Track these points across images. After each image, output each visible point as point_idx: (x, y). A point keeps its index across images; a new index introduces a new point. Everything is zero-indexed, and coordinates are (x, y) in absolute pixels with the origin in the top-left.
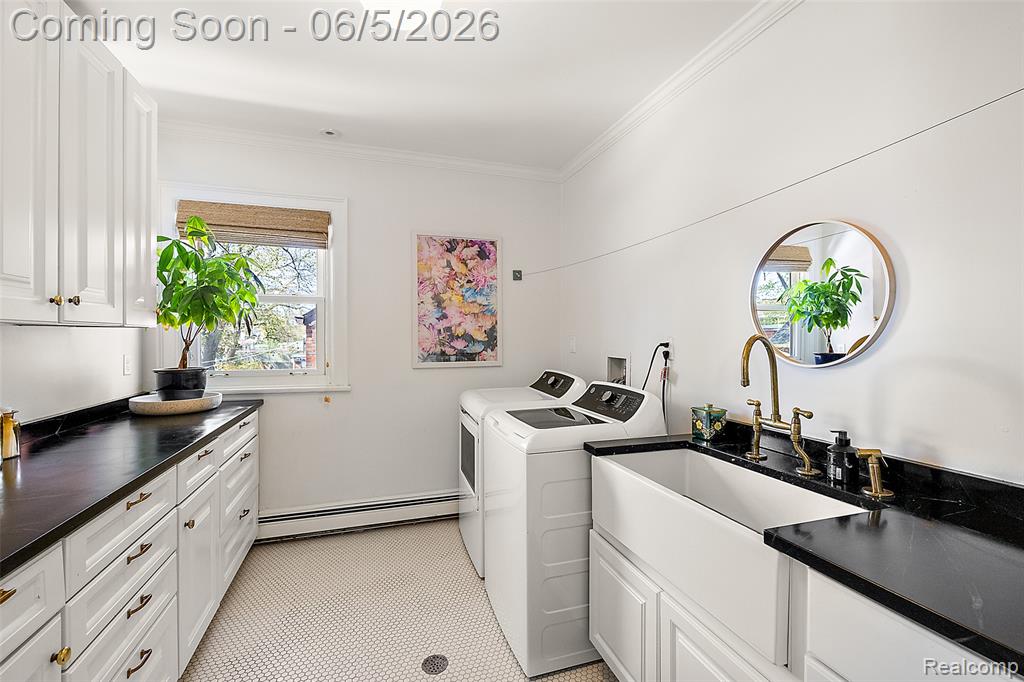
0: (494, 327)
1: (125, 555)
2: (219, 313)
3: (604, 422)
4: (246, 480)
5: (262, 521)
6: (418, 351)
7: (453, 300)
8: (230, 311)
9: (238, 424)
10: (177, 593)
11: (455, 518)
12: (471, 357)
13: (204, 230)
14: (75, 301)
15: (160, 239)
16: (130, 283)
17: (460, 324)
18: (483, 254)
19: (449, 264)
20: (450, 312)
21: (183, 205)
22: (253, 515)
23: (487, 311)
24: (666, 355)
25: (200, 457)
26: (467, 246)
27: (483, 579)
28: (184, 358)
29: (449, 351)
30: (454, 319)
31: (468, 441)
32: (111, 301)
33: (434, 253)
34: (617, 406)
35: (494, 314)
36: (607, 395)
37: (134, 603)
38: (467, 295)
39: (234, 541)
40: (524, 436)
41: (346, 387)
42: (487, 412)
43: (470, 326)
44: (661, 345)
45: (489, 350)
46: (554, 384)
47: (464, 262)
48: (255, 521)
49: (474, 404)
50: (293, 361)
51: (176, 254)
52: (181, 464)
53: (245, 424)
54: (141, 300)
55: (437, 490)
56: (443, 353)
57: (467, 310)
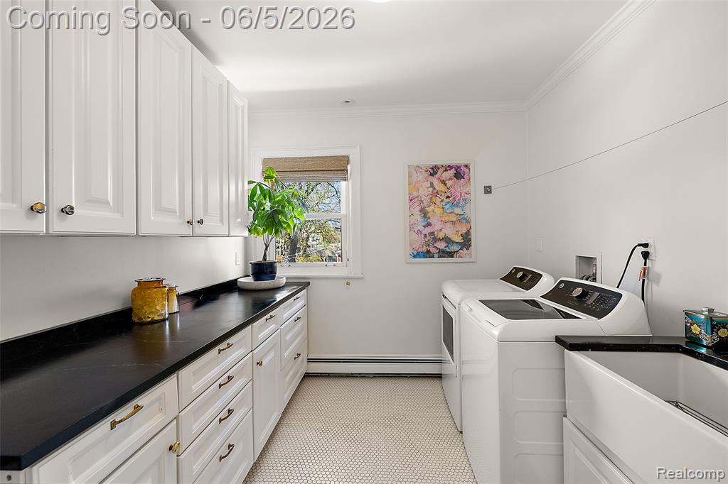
0: (468, 231)
1: (218, 383)
2: (282, 226)
3: (576, 317)
4: (299, 334)
5: (310, 361)
6: (409, 251)
7: (435, 212)
8: (289, 225)
9: (293, 298)
10: (253, 407)
11: (439, 377)
12: (451, 255)
13: (274, 175)
14: (201, 222)
15: (250, 182)
16: (232, 211)
17: (441, 230)
18: (459, 175)
19: (432, 184)
20: (433, 220)
21: (266, 161)
22: (304, 357)
23: (463, 219)
24: (646, 255)
25: (267, 320)
26: (446, 170)
27: (461, 432)
28: (265, 255)
29: (433, 250)
30: (437, 226)
31: (448, 321)
32: (222, 221)
33: (421, 178)
34: (589, 302)
35: (468, 221)
36: (578, 291)
37: (225, 413)
38: (446, 207)
39: (291, 373)
40: (496, 325)
41: (360, 275)
42: (462, 299)
43: (449, 231)
44: (639, 245)
45: (465, 249)
46: (524, 278)
47: (444, 183)
48: (305, 360)
49: (452, 292)
50: (337, 255)
51: (259, 192)
52: (254, 324)
53: (297, 298)
54: (240, 220)
55: (424, 353)
56: (428, 252)
57: (447, 219)
